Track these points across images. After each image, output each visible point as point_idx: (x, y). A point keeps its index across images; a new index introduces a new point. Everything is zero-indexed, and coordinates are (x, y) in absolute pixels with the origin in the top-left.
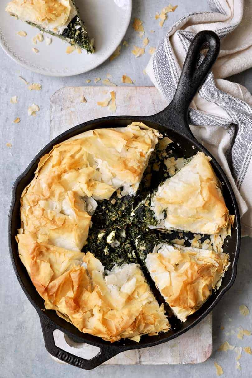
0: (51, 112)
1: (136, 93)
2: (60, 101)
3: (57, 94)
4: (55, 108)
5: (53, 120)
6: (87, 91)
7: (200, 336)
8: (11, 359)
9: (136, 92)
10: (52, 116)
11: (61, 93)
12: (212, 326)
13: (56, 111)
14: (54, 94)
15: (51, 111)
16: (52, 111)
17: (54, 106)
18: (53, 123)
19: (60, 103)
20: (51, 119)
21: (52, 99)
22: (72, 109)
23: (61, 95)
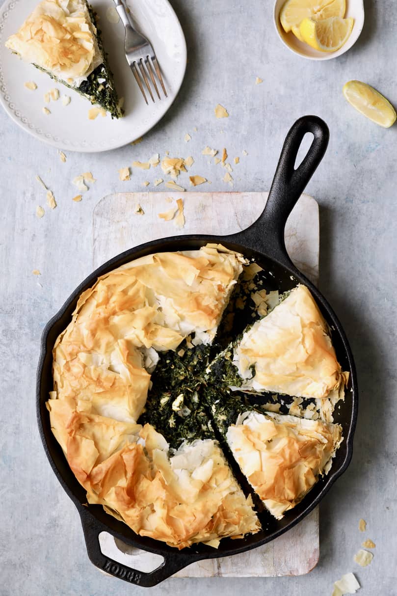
0: (95, 228)
1: (213, 202)
3: (102, 203)
4: (101, 222)
5: (98, 239)
6: (144, 198)
7: (302, 537)
8: (41, 569)
9: (212, 199)
10: (96, 234)
13: (101, 226)
14: (99, 203)
15: (94, 226)
16: (96, 226)
17: (98, 219)
18: (97, 243)
19: (107, 215)
20: (95, 238)
21: (96, 210)
22: (124, 224)
23: (109, 204)
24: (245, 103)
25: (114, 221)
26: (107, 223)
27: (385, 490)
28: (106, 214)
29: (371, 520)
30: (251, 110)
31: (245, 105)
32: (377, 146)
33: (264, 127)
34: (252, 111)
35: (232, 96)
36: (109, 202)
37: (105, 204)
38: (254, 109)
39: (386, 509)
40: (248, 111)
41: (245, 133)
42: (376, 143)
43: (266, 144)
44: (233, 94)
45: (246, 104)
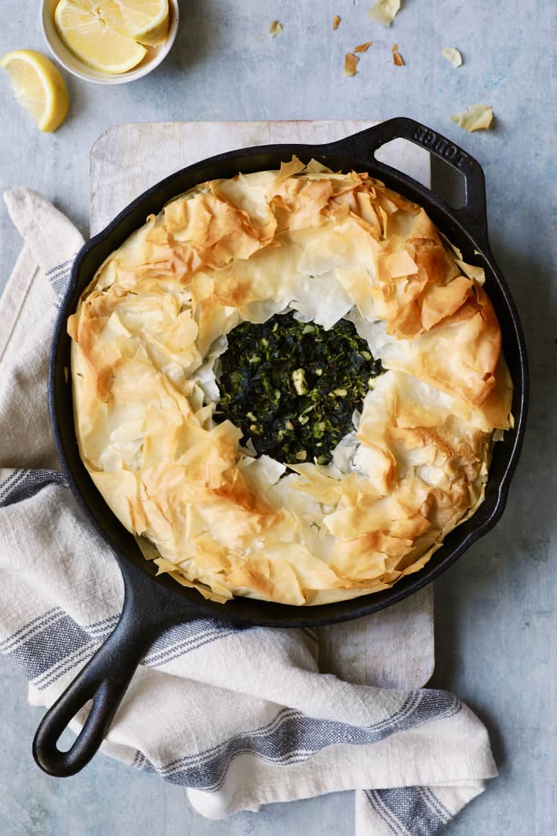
0: (94, 176)
1: (270, 136)
2: (112, 153)
3: (103, 140)
4: (102, 168)
5: (97, 193)
6: (167, 131)
9: (270, 131)
10: (95, 186)
11: (114, 136)
12: (432, 616)
13: (102, 174)
14: (99, 139)
15: (92, 174)
16: (96, 174)
17: (98, 164)
18: (96, 199)
19: (112, 157)
20: (94, 191)
21: (94, 150)
22: (137, 170)
23: (114, 140)
24: (300, 18)
25: (121, 166)
26: (112, 168)
27: (523, 597)
28: (109, 156)
29: (503, 642)
30: (309, 29)
31: (300, 22)
32: (501, 79)
33: (330, 54)
34: (311, 30)
35: (280, 8)
36: (114, 137)
37: (107, 140)
38: (314, 27)
39: (524, 626)
40: (306, 30)
41: (301, 64)
42: (500, 74)
43: (333, 79)
44: (280, 5)
45: (302, 20)
